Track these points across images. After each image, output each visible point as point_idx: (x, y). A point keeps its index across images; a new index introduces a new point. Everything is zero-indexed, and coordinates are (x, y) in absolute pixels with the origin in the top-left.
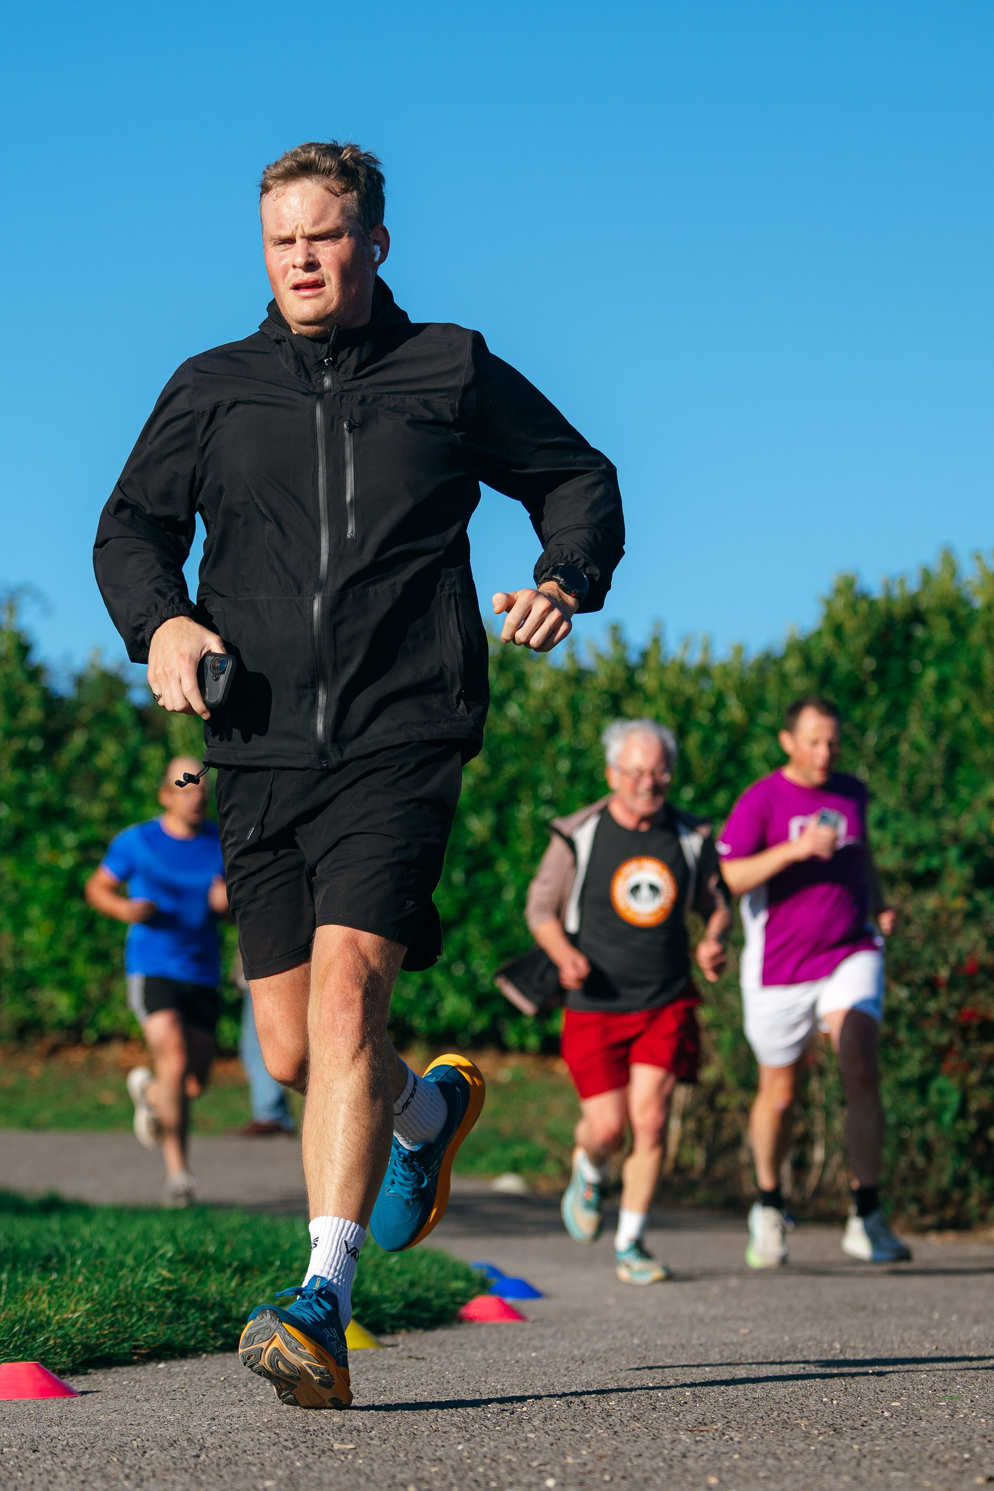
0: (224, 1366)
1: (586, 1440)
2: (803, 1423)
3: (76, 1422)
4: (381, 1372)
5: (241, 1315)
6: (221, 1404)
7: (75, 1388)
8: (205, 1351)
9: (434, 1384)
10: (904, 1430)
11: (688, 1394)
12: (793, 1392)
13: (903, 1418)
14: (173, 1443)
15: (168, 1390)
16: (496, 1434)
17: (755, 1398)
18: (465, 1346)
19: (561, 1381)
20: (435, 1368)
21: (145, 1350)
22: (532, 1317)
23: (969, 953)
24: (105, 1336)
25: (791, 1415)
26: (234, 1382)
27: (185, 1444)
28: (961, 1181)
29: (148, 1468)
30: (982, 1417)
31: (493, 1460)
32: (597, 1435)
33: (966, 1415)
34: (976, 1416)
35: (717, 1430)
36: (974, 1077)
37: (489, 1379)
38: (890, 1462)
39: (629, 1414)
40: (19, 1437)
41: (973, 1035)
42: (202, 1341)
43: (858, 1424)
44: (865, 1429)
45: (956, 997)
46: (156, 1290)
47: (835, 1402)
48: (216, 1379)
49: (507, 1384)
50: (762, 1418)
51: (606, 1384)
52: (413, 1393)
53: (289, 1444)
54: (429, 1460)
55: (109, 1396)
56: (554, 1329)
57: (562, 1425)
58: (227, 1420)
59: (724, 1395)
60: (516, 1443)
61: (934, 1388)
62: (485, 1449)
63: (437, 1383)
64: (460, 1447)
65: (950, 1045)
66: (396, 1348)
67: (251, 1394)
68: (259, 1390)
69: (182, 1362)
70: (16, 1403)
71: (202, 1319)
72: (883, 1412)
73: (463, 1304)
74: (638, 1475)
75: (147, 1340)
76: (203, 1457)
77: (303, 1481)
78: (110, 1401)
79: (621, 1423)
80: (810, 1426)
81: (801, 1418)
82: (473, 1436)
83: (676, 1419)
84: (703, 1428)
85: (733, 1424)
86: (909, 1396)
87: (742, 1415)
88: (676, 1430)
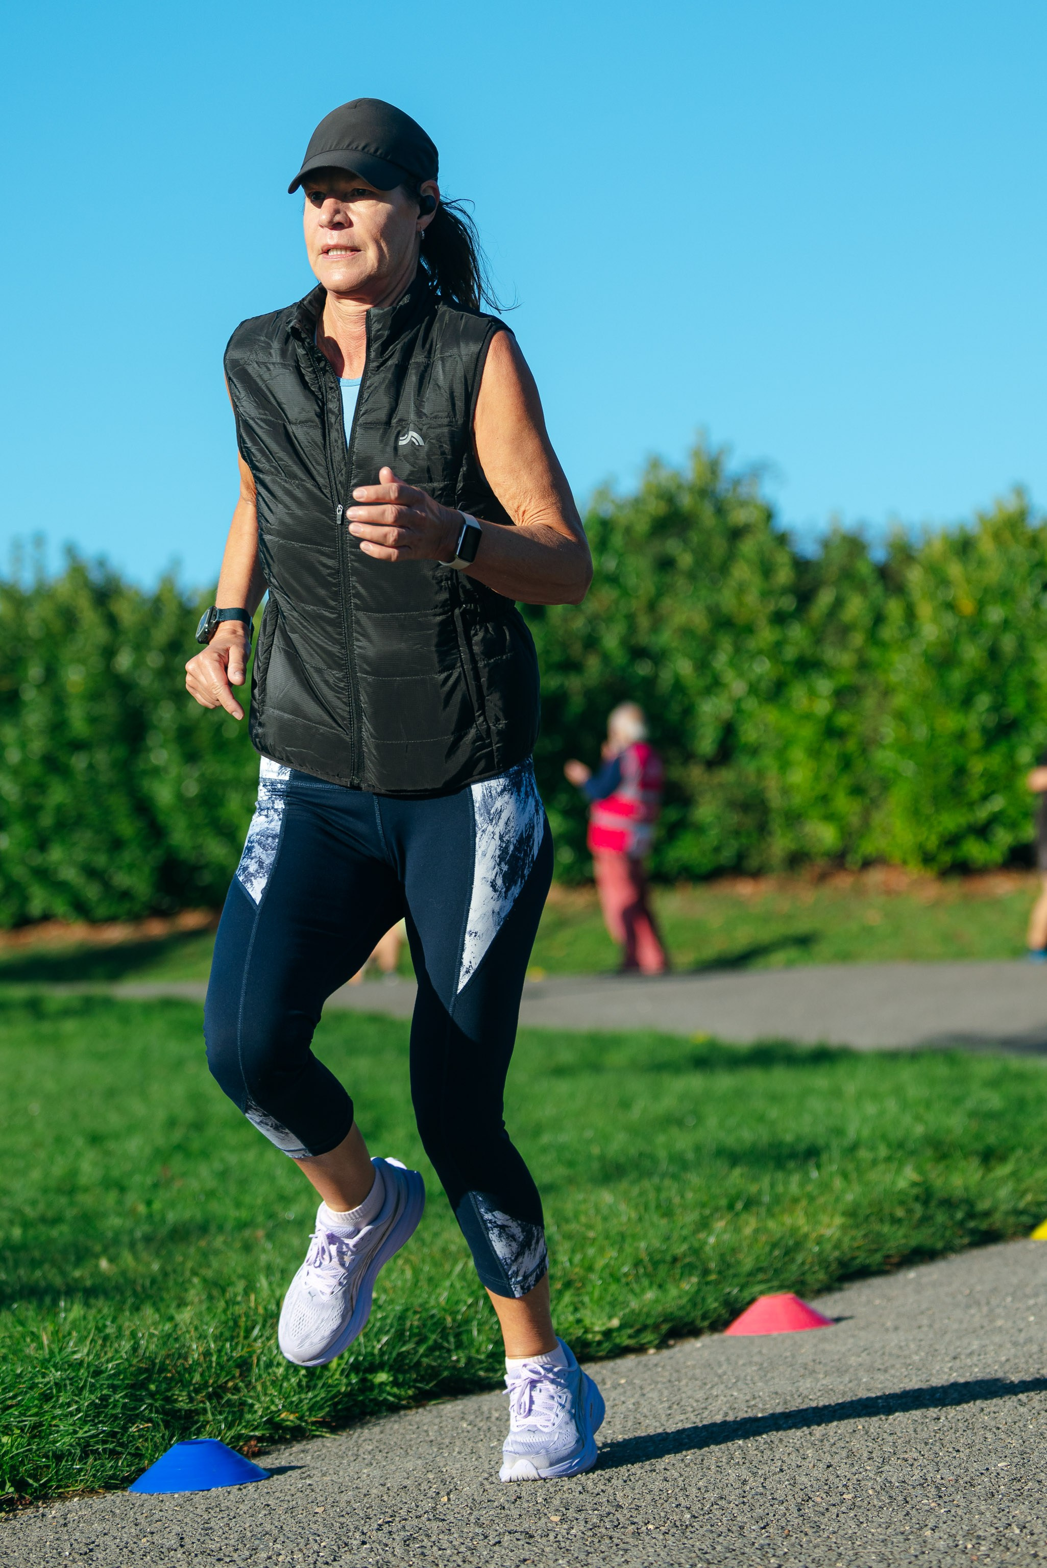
0: (969, 1271)
3: (828, 1368)
5: (986, 1209)
6: (964, 1332)
7: (828, 1313)
8: (953, 1251)
15: (917, 1312)
21: (897, 1258)
24: (858, 1248)
26: (978, 1296)
29: (890, 1439)
40: (774, 1396)
42: (950, 1241)
46: (906, 1194)
55: (862, 1324)
58: (968, 1360)
67: (991, 1316)
68: (1001, 1309)
69: (932, 1267)
70: (775, 1339)
71: (950, 1219)
75: (898, 1248)
76: (943, 1418)
77: (1035, 1457)
78: (862, 1334)
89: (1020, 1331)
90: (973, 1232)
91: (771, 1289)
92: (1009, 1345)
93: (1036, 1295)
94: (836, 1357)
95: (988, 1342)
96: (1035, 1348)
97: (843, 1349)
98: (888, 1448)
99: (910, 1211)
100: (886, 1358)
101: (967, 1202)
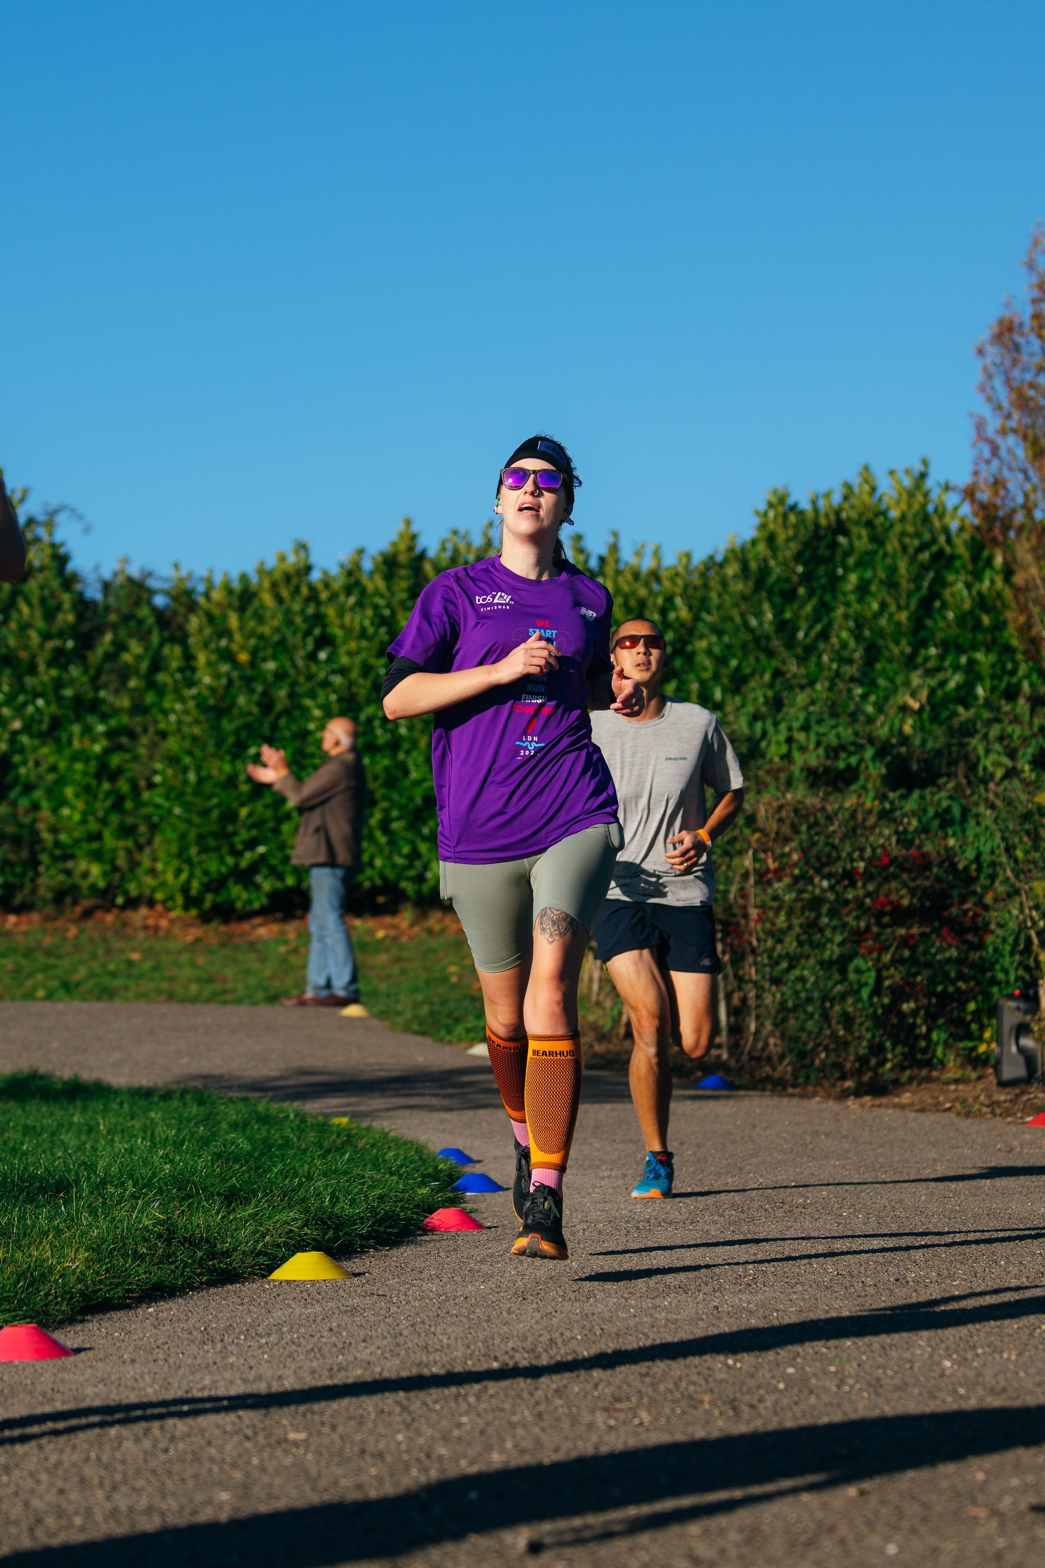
0: (206, 1308)
1: (513, 1426)
2: (707, 1398)
3: (66, 1397)
4: (345, 1318)
5: (225, 1250)
6: (198, 1368)
7: (69, 1344)
8: (192, 1289)
10: (795, 1408)
13: (795, 1390)
15: (153, 1346)
16: (435, 1417)
18: (424, 1275)
19: (501, 1332)
20: (394, 1309)
21: (136, 1293)
22: (487, 1224)
23: (883, 846)
24: (100, 1281)
25: (698, 1389)
26: (212, 1333)
28: (877, 1049)
29: (121, 1467)
30: (865, 1390)
31: (428, 1456)
32: (523, 1417)
33: (851, 1387)
34: (860, 1388)
35: (630, 1408)
36: (886, 958)
41: (886, 919)
42: (189, 1279)
43: (755, 1400)
44: (761, 1405)
45: (871, 887)
48: (197, 1329)
49: (453, 1336)
50: (671, 1391)
52: (368, 1351)
53: (249, 1432)
54: (373, 1456)
55: (100, 1356)
57: (494, 1402)
60: (450, 1431)
62: (421, 1441)
64: (400, 1437)
65: (868, 927)
66: (362, 1278)
67: (224, 1353)
69: (171, 1304)
70: (16, 1366)
71: (191, 1257)
72: (779, 1382)
73: (429, 1215)
75: (139, 1283)
77: (256, 1489)
78: (100, 1365)
79: (547, 1399)
80: (712, 1403)
81: (705, 1392)
82: (413, 1420)
83: (596, 1394)
84: (618, 1406)
85: (645, 1400)
86: (804, 1358)
87: (654, 1386)
88: (593, 1411)
89: (251, 1368)
90: (211, 1271)
91: (14, 1318)
92: (239, 1382)
93: (269, 1335)
94: (74, 1387)
95: (219, 1378)
97: (82, 1379)
98: (118, 1477)
99: (153, 1248)
100: (121, 1389)
101: (208, 1241)
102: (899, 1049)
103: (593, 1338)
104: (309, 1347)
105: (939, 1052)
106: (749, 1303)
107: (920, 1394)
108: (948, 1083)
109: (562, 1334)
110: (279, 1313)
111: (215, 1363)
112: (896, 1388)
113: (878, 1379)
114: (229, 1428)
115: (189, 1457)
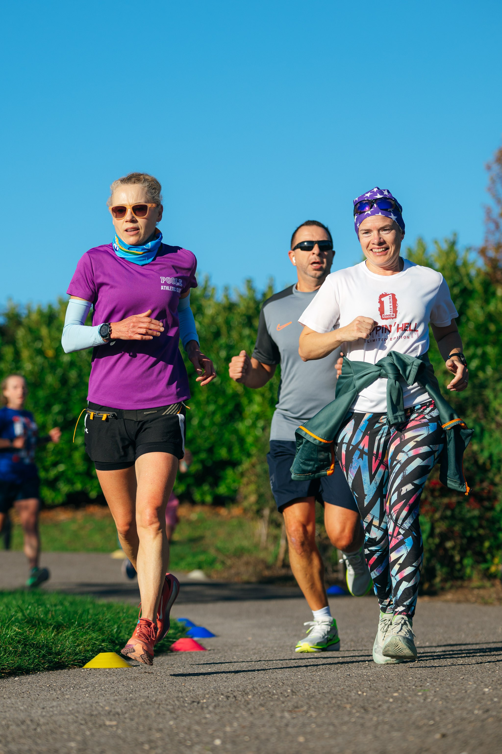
0: (49, 678)
1: (236, 718)
2: (348, 706)
4: (130, 681)
5: (57, 651)
6: (48, 700)
8: (39, 671)
9: (158, 688)
10: (401, 709)
11: (289, 691)
12: (344, 689)
13: (400, 702)
14: (23, 722)
15: (20, 692)
17: (323, 693)
18: (174, 666)
19: (224, 685)
20: (159, 678)
21: (8, 670)
22: (209, 649)
25: (343, 702)
26: (54, 687)
27: (29, 722)
30: (440, 701)
31: (188, 730)
32: (242, 714)
33: (432, 700)
34: (437, 701)
35: (304, 711)
36: (437, 515)
37: (186, 684)
38: (392, 726)
39: (259, 703)
41: (437, 494)
42: (38, 665)
43: (376, 706)
44: (380, 709)
46: (12, 639)
47: (365, 694)
48: (45, 686)
49: (196, 687)
50: (327, 704)
51: (247, 686)
52: (146, 693)
53: (83, 722)
54: (156, 730)
56: (220, 655)
57: (224, 709)
58: (51, 709)
59: (308, 691)
60: (200, 720)
61: (416, 685)
62: (184, 724)
63: (159, 687)
64: (171, 723)
65: (426, 498)
66: (138, 667)
67: (63, 694)
68: (67, 692)
69: (27, 677)
71: (37, 653)
72: (389, 699)
73: (173, 642)
74: (263, 737)
75: (8, 665)
76: (39, 730)
79: (255, 708)
80: (352, 707)
81: (347, 703)
82: (178, 717)
83: (283, 705)
84: (296, 710)
85: (312, 707)
86: (403, 690)
87: (317, 702)
88: (283, 711)
89: (79, 700)
90: (50, 662)
92: (73, 704)
93: (87, 688)
95: (61, 703)
96: (88, 705)
100: (5, 708)
101: (47, 647)
102: (445, 570)
103: (278, 686)
104: (112, 691)
105: (468, 571)
106: (367, 673)
107: (472, 701)
108: (473, 588)
109: (260, 685)
110: (92, 680)
111: (58, 698)
112: (457, 700)
113: (447, 696)
114: (70, 720)
115: (49, 732)
